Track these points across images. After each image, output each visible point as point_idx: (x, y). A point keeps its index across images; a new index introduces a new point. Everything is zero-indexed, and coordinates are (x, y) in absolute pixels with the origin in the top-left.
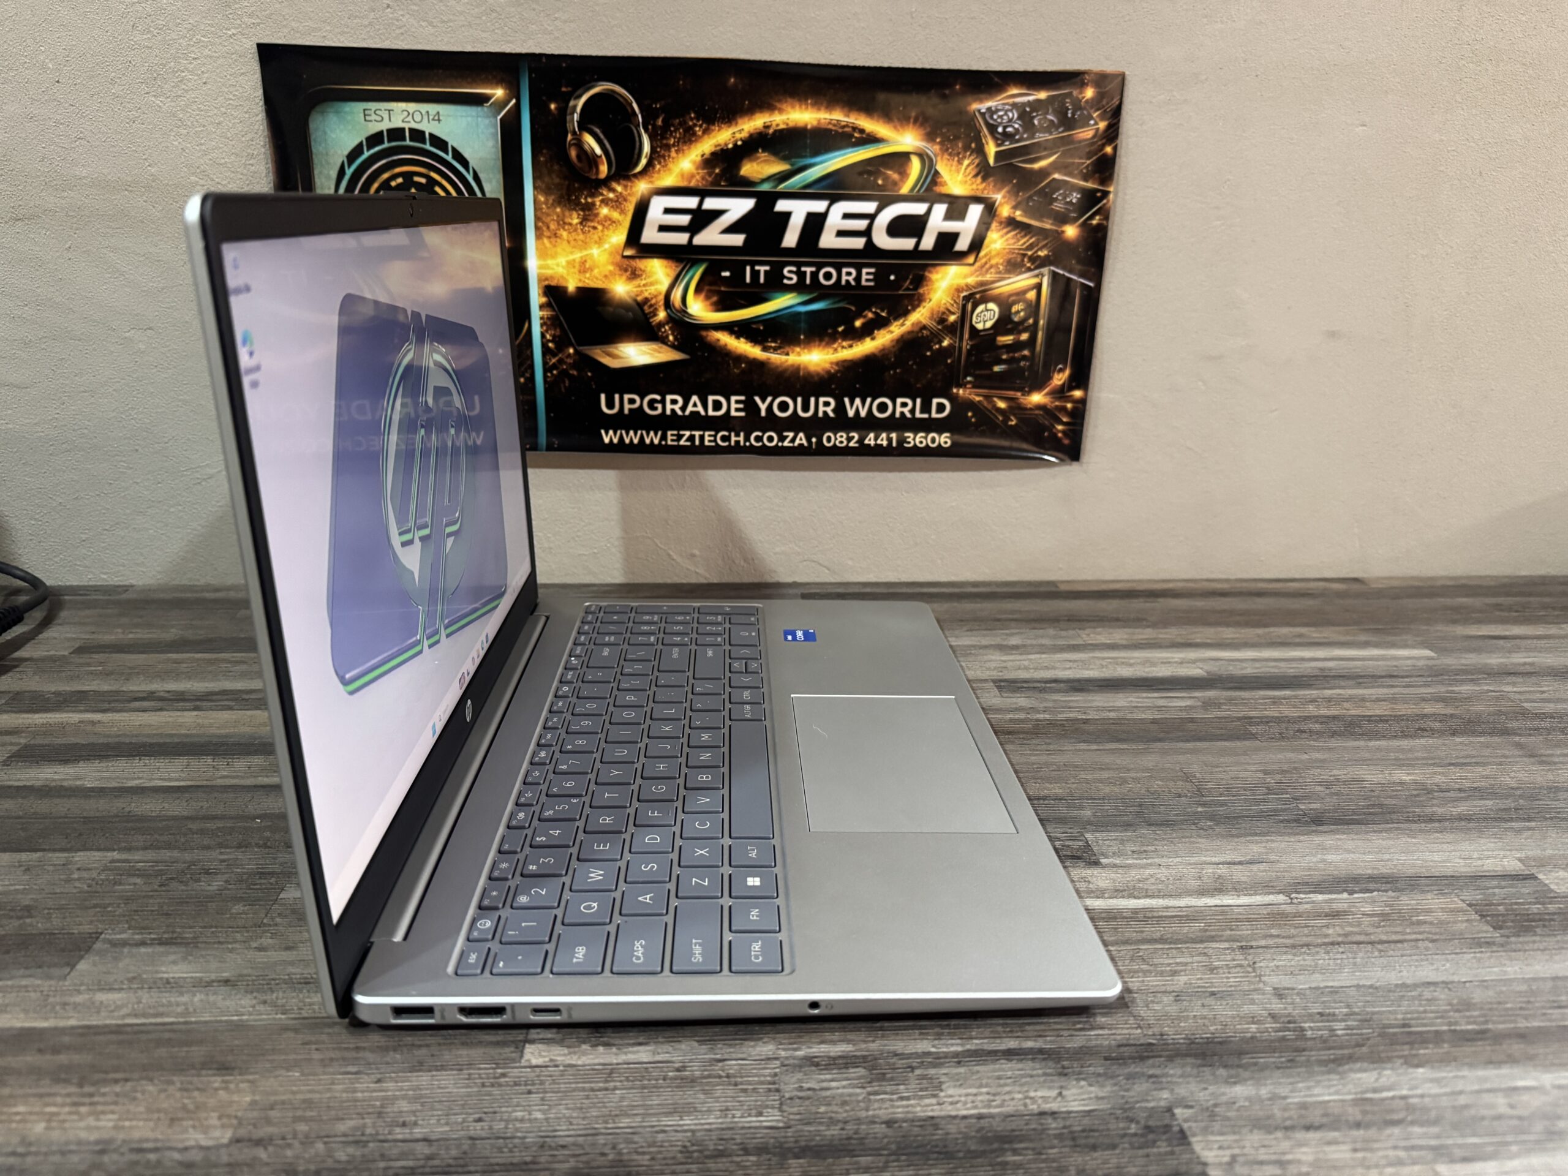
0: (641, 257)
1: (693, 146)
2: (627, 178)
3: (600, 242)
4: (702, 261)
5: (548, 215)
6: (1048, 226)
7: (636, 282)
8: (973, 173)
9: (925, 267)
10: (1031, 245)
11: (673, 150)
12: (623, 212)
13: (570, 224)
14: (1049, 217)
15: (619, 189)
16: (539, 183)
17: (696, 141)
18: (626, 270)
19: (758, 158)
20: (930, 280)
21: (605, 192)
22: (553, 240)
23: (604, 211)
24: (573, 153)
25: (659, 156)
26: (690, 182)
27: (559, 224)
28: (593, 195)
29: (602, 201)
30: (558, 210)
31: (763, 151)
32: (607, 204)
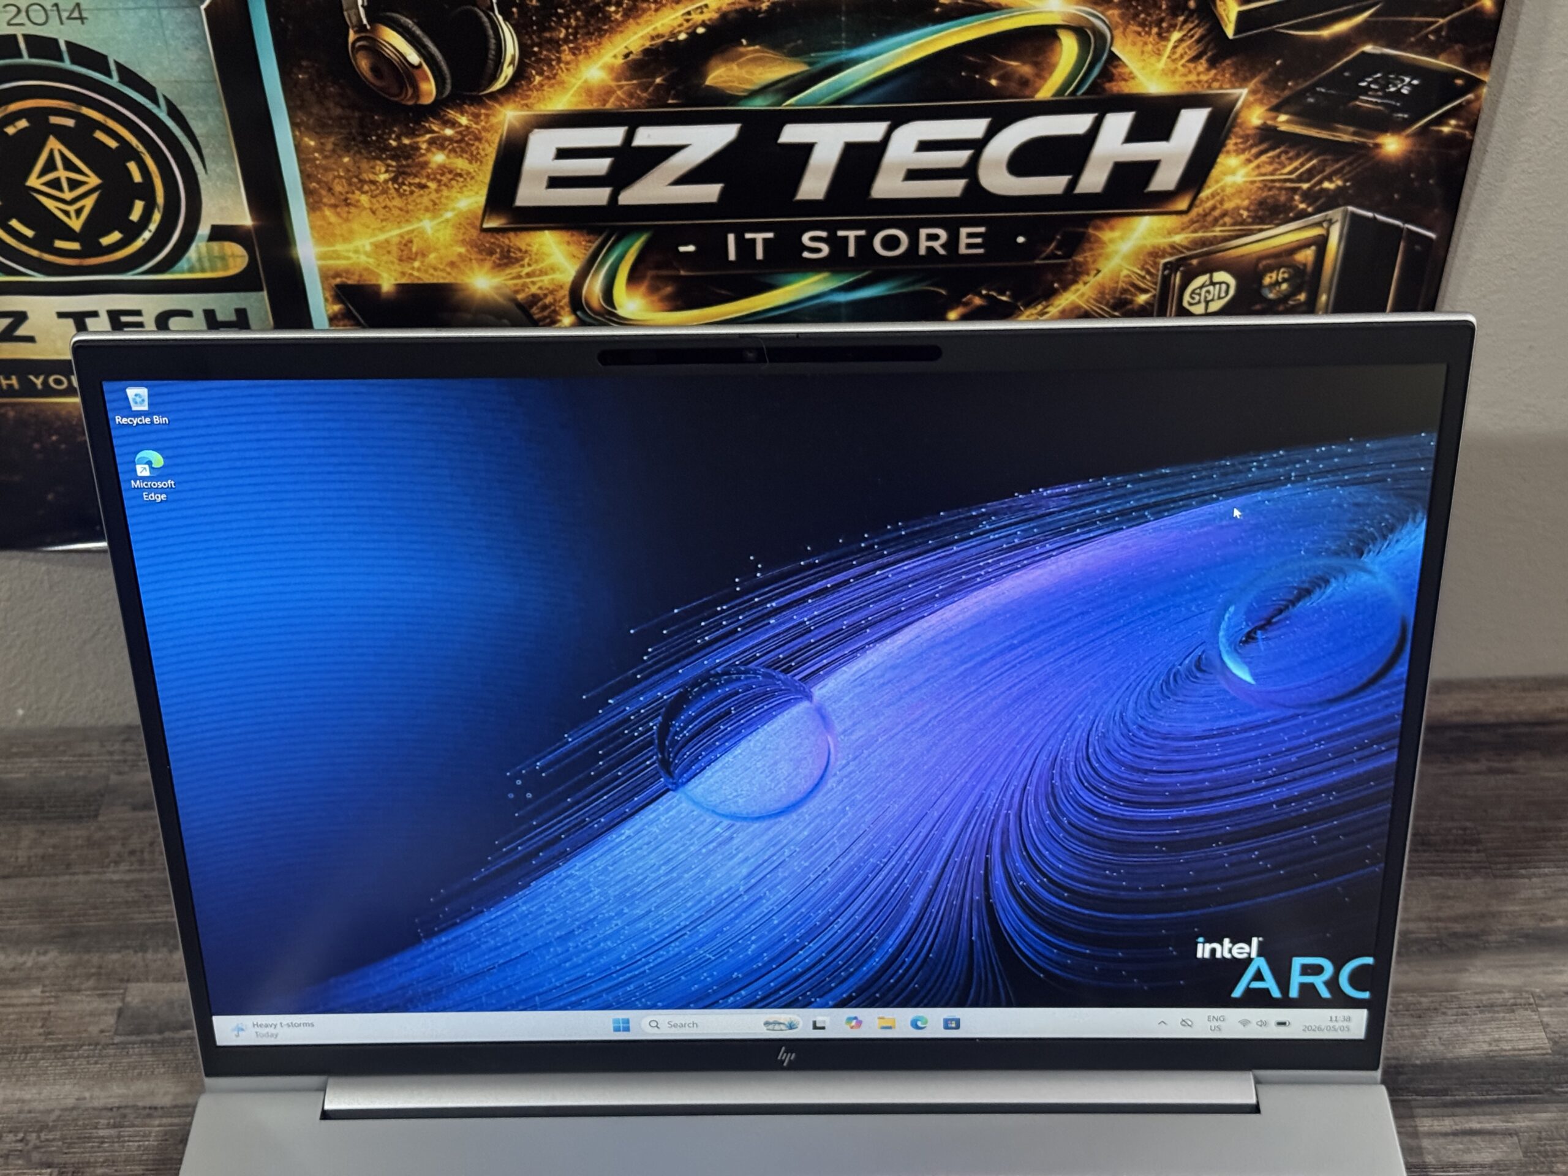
0: (515, 230)
1: (605, 40)
2: (479, 101)
3: (435, 208)
4: (640, 230)
5: (326, 169)
6: (1346, 138)
7: (514, 270)
8: (1192, 53)
9: (1086, 221)
10: (1309, 171)
11: (565, 47)
12: (474, 158)
13: (373, 182)
14: (1347, 123)
15: (464, 120)
16: (301, 117)
17: (612, 31)
18: (491, 253)
19: (742, 55)
20: (1098, 240)
21: (435, 128)
22: (343, 210)
23: (439, 158)
24: (363, 64)
25: (539, 61)
26: (605, 102)
27: (350, 184)
28: (412, 134)
29: (431, 142)
30: (346, 160)
31: (751, 43)
32: (442, 148)
